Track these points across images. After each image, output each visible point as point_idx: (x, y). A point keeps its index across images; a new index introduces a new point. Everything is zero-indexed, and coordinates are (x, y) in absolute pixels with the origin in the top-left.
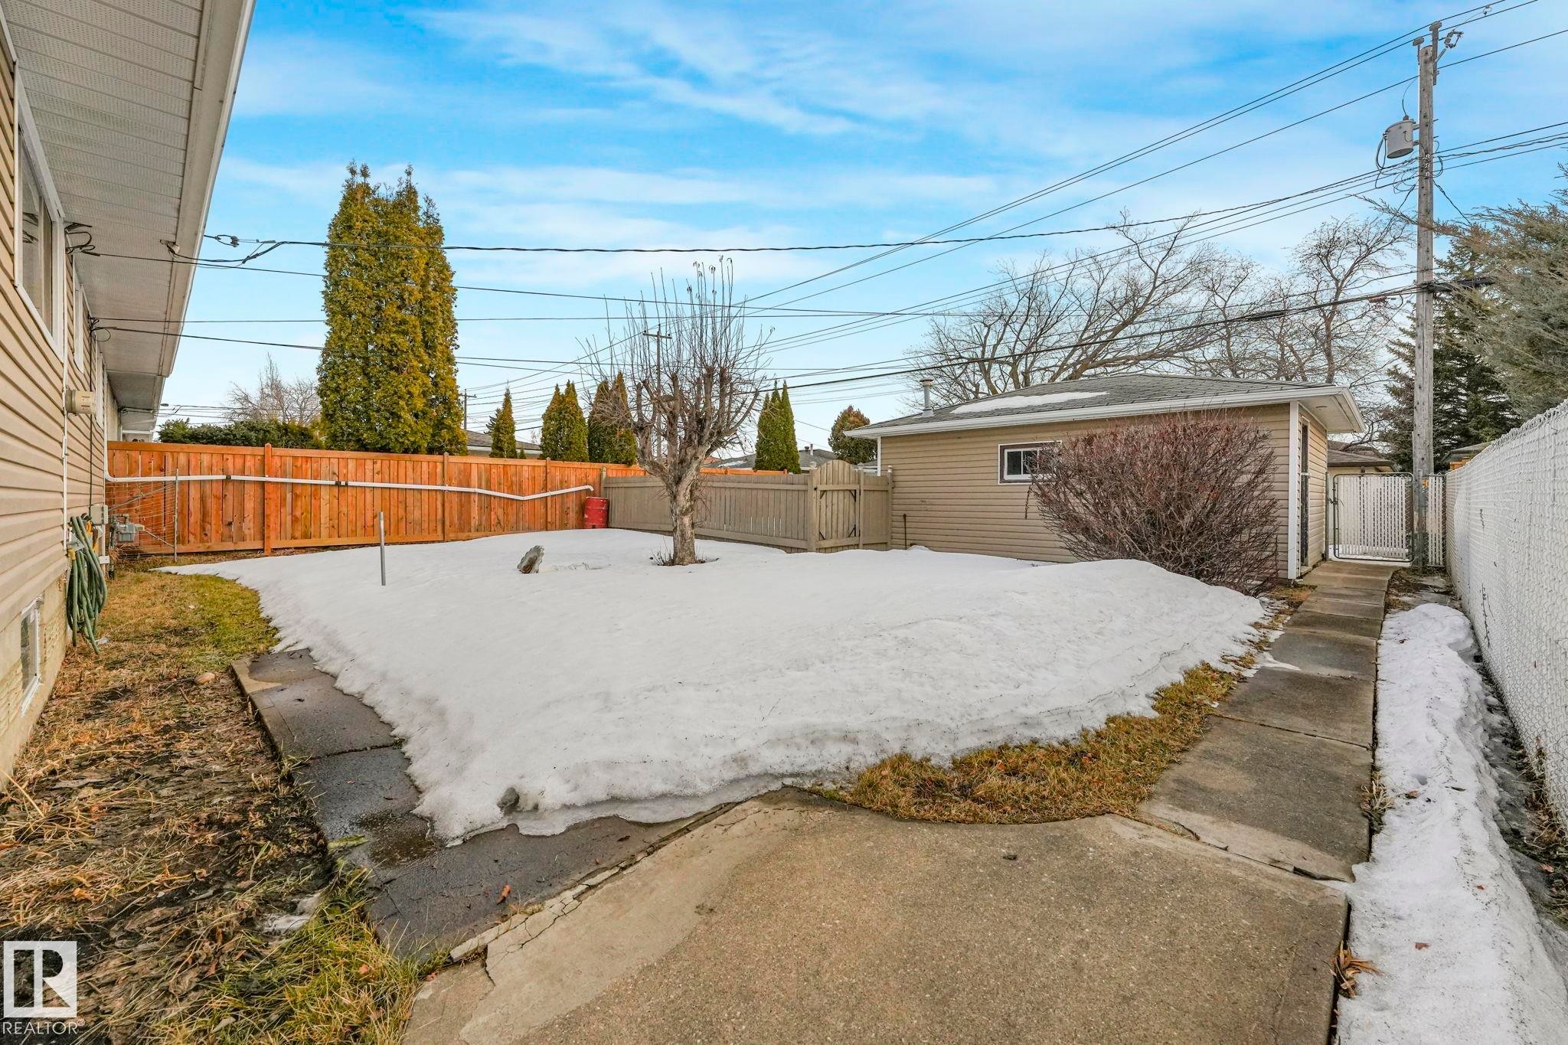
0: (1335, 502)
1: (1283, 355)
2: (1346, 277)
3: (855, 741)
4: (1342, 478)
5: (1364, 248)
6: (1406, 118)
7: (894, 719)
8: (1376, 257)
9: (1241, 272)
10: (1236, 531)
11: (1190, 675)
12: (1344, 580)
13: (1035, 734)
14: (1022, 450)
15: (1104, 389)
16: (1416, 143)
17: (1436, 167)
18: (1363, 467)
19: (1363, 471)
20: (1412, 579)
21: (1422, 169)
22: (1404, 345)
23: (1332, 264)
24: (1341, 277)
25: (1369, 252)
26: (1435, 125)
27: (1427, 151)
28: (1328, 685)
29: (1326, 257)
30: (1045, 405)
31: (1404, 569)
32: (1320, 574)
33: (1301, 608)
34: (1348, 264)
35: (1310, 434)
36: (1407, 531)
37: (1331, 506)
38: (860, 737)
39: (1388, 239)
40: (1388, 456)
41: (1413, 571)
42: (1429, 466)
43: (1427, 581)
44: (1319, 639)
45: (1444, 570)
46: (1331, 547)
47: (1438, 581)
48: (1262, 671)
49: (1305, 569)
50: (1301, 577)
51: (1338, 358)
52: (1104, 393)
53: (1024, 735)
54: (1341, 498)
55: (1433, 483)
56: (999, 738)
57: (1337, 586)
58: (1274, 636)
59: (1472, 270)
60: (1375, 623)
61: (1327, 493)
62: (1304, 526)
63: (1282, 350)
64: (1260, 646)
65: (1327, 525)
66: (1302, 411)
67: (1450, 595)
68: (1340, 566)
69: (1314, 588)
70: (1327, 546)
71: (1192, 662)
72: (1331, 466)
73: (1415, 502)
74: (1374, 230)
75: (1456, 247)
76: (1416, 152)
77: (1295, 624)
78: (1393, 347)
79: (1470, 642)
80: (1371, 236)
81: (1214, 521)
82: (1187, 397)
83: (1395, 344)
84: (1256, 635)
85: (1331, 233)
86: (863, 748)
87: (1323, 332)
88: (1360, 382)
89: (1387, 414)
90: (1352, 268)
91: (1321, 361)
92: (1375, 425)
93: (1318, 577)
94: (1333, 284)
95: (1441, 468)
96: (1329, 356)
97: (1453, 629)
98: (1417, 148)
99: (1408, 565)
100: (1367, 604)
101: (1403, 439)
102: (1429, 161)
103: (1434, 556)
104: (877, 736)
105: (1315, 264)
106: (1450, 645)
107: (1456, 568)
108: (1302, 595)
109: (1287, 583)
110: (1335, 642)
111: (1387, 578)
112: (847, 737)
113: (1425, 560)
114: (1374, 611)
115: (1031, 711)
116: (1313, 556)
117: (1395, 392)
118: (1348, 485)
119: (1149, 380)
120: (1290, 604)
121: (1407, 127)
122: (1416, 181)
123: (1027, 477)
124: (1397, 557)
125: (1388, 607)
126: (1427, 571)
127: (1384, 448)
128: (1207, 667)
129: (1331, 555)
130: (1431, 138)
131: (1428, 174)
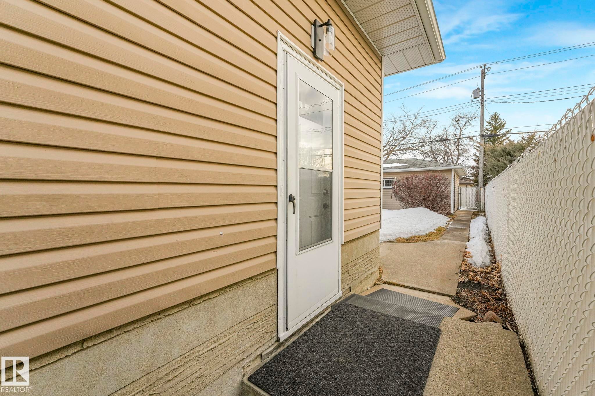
0: (461, 194)
1: (446, 149)
2: (463, 127)
3: (392, 236)
4: (462, 188)
5: (468, 119)
6: (478, 88)
7: (397, 232)
8: (471, 122)
9: (435, 123)
10: (441, 201)
11: (438, 228)
12: (463, 213)
13: (419, 234)
14: (389, 179)
15: (405, 163)
16: (480, 95)
17: (485, 103)
18: (467, 184)
19: (467, 186)
20: (477, 213)
21: (482, 103)
22: (478, 147)
23: (460, 123)
24: (462, 127)
25: (469, 120)
26: (485, 91)
27: (483, 98)
28: (462, 229)
29: (458, 121)
30: (391, 167)
31: (476, 211)
32: (457, 212)
33: (455, 219)
34: (463, 123)
35: (456, 177)
36: (477, 202)
37: (460, 195)
38: (393, 235)
39: (474, 117)
40: (473, 180)
41: (478, 212)
42: (482, 185)
43: (481, 214)
44: (459, 223)
45: (484, 211)
46: (460, 207)
47: (483, 214)
48: (450, 228)
49: (454, 211)
50: (453, 213)
51: (460, 152)
52: (406, 164)
53: (417, 234)
54: (462, 193)
55: (482, 189)
56: (413, 235)
57: (461, 215)
58: (451, 223)
59: (495, 125)
60: (469, 221)
61: (459, 192)
62: (454, 200)
63: (446, 148)
64: (449, 224)
65: (459, 200)
66: (455, 171)
67: (485, 216)
68: (461, 211)
69: (457, 215)
70: (459, 206)
71: (438, 226)
72: (460, 184)
73: (478, 194)
74: (470, 114)
75: (491, 118)
76: (480, 98)
77: (454, 221)
78: (475, 147)
79: (486, 222)
80: (470, 116)
81: (437, 199)
82: (428, 167)
83: (475, 146)
84: (448, 223)
85: (459, 113)
86: (394, 236)
87: (457, 144)
88: (466, 159)
89: (473, 167)
90: (465, 125)
91: (456, 153)
92: (470, 172)
93: (457, 213)
94: (459, 129)
95: (485, 185)
96: (458, 151)
97: (483, 219)
98: (480, 97)
99: (477, 210)
100: (468, 218)
101: (476, 175)
102: (483, 101)
103: (482, 208)
104: (395, 234)
105: (455, 123)
106: (482, 222)
107: (486, 211)
108: (455, 216)
109: (451, 214)
110: (462, 223)
111: (472, 213)
112: (390, 235)
113: (480, 209)
114: (470, 219)
115: (418, 230)
116: (456, 209)
117: (475, 160)
118: (464, 189)
119: (417, 161)
120: (452, 218)
121: (478, 91)
122: (480, 106)
123: (391, 187)
124: (474, 208)
125: (472, 218)
126: (481, 212)
127: (472, 178)
128: (441, 227)
129: (459, 208)
130: (484, 95)
131: (483, 104)
